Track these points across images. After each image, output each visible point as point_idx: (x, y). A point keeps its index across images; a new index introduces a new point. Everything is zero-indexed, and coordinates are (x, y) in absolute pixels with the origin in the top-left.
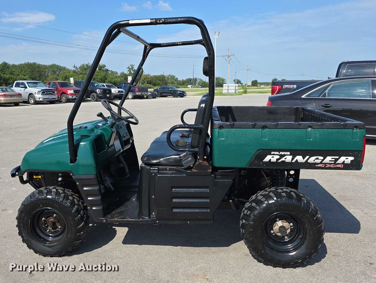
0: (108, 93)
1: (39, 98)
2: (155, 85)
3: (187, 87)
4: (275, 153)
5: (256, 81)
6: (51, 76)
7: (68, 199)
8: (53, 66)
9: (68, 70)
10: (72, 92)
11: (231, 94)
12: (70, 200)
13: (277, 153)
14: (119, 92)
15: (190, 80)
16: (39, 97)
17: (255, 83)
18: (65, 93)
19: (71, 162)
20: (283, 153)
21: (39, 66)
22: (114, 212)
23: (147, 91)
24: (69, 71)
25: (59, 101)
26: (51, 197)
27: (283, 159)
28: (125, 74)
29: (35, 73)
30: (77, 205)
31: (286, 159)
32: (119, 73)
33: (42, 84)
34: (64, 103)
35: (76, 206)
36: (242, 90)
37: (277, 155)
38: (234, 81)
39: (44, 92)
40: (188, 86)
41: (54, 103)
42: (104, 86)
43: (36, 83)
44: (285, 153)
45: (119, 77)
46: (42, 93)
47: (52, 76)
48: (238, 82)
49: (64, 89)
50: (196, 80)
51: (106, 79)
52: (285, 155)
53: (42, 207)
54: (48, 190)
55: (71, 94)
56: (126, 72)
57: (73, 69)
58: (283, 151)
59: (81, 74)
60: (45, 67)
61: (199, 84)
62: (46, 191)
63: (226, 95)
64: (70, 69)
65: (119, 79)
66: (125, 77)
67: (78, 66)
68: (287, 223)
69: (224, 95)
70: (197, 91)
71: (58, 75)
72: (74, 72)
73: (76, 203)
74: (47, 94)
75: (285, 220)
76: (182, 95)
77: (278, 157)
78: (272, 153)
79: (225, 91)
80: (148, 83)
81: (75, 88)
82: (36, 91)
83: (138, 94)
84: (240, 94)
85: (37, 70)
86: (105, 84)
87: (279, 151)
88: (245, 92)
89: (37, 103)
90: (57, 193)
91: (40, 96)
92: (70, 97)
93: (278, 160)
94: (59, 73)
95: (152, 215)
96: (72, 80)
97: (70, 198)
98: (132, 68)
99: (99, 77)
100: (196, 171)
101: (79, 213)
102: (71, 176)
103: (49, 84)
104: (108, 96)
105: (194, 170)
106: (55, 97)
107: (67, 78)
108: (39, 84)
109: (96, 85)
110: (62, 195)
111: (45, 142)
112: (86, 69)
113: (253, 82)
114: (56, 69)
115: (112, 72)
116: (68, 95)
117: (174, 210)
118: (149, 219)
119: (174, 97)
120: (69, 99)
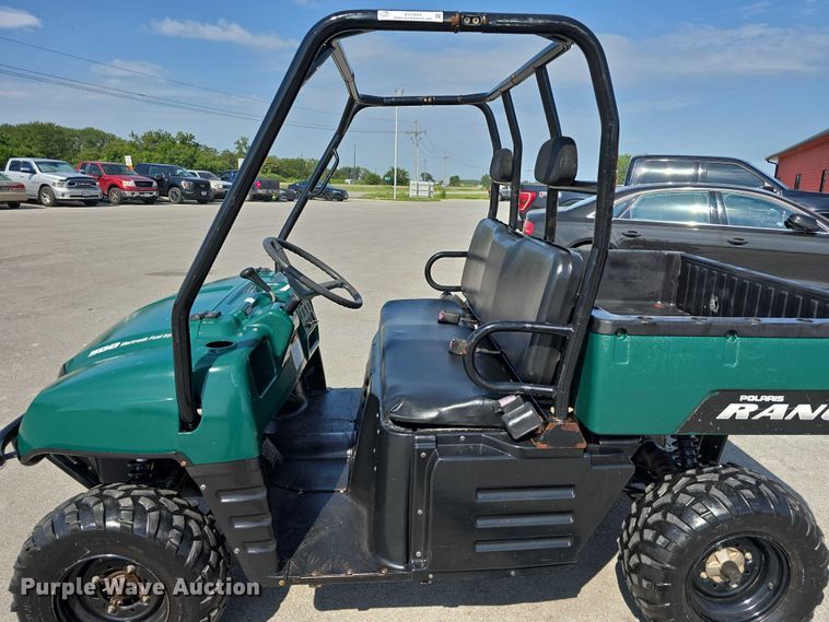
0: (204, 189)
1: (63, 195)
2: (287, 175)
3: (344, 183)
4: (748, 398)
5: (457, 177)
6: (84, 151)
7: (170, 526)
8: (89, 132)
9: (120, 140)
10: (131, 184)
11: (423, 199)
12: (177, 528)
13: (755, 398)
14: (225, 187)
15: (350, 170)
16: (62, 191)
17: (455, 181)
18: (116, 186)
19: (184, 427)
20: (767, 398)
21: (60, 131)
22: (302, 546)
23: (277, 187)
24: (122, 143)
25: (105, 201)
26: (117, 525)
27: (765, 413)
28: (232, 155)
29: (52, 144)
30: (197, 538)
31: (772, 412)
32: (220, 151)
33: (67, 166)
34: (115, 204)
35: (195, 544)
36: (438, 193)
37: (754, 402)
38: (423, 175)
39: (72, 183)
40: (347, 180)
41: (95, 205)
42: (194, 175)
43: (55, 164)
44: (774, 398)
45: (220, 158)
46: (69, 184)
47: (87, 151)
48: (428, 178)
49: (115, 178)
50: (358, 170)
51: (195, 161)
52: (771, 403)
53: (89, 555)
54: (108, 502)
55: (130, 189)
56: (233, 150)
57: (129, 139)
58: (768, 393)
59: (146, 149)
60: (73, 133)
61: (363, 178)
62: (102, 508)
63: (415, 200)
64: (123, 138)
65: (220, 163)
66: (232, 159)
67: (140, 134)
68: (739, 554)
69: (412, 199)
70: (363, 190)
71: (100, 150)
72: (132, 145)
73: (195, 534)
74: (79, 187)
75: (737, 546)
76: (341, 196)
77: (755, 407)
78: (742, 398)
79: (412, 194)
80: (272, 172)
81: (136, 175)
82: (56, 180)
83: (260, 191)
84: (437, 198)
85: (56, 137)
86: (196, 172)
87: (759, 393)
88: (444, 196)
89: (57, 203)
90: (138, 512)
91: (64, 189)
92: (128, 194)
93: (752, 414)
94: (102, 145)
95: (415, 557)
96: (128, 160)
97: (178, 520)
98: (245, 144)
99: (181, 157)
100: (545, 446)
101: (206, 562)
102: (184, 468)
103: (83, 167)
104: (204, 193)
105: (540, 446)
106: (97, 192)
107: (118, 156)
108: (61, 167)
109: (179, 171)
110: (154, 515)
111: (94, 353)
112: (155, 142)
113: (452, 179)
114: (94, 138)
115: (207, 149)
116: (123, 189)
117: (480, 548)
118: (408, 569)
119: (327, 199)
120: (126, 198)
